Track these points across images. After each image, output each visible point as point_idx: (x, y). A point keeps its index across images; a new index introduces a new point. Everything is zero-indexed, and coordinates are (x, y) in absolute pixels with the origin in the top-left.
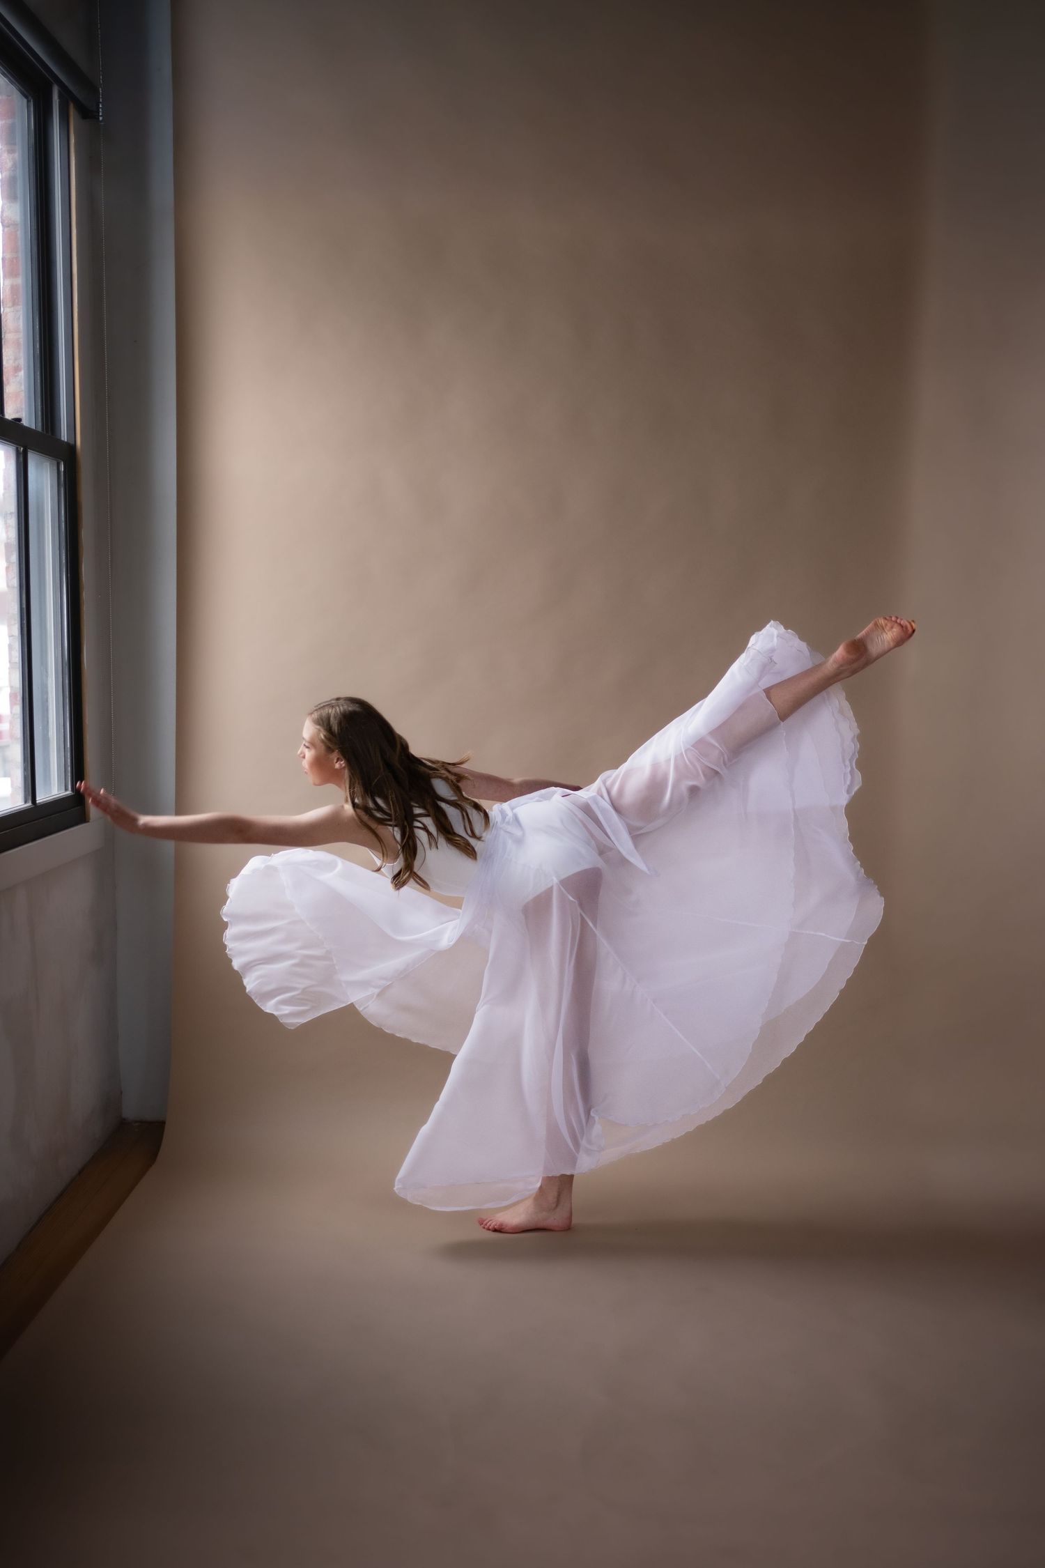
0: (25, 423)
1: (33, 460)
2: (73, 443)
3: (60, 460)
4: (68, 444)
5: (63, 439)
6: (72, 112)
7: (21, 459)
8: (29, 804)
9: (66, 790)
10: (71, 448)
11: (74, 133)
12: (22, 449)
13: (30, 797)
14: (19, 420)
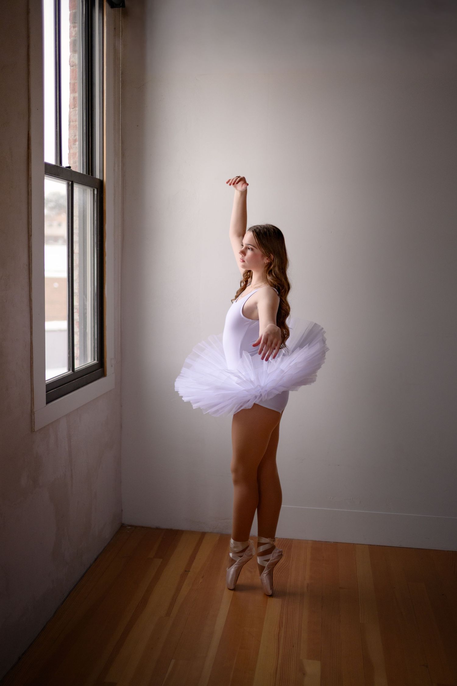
0: (73, 169)
1: (77, 188)
2: (102, 179)
3: (94, 188)
4: (99, 180)
5: (97, 177)
6: (105, 4)
7: (70, 188)
8: (71, 371)
9: (94, 360)
10: (101, 182)
11: (106, 15)
12: (71, 182)
13: (71, 368)
14: (69, 167)
